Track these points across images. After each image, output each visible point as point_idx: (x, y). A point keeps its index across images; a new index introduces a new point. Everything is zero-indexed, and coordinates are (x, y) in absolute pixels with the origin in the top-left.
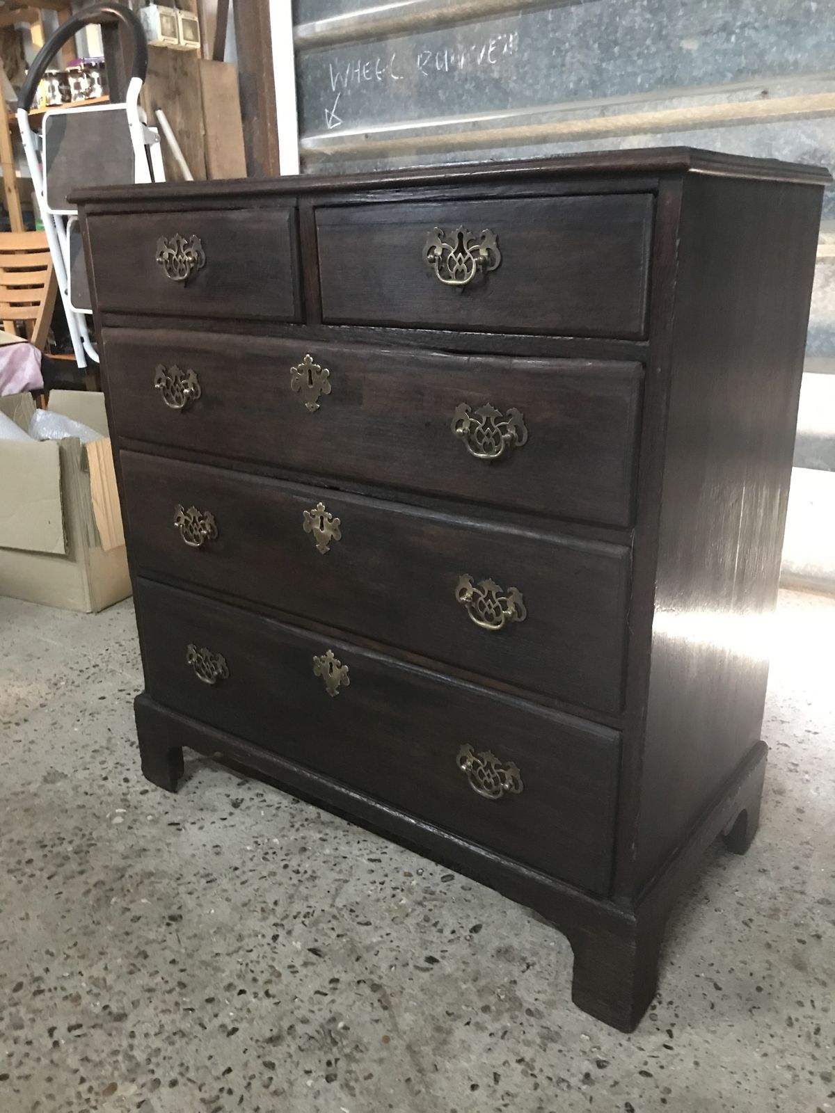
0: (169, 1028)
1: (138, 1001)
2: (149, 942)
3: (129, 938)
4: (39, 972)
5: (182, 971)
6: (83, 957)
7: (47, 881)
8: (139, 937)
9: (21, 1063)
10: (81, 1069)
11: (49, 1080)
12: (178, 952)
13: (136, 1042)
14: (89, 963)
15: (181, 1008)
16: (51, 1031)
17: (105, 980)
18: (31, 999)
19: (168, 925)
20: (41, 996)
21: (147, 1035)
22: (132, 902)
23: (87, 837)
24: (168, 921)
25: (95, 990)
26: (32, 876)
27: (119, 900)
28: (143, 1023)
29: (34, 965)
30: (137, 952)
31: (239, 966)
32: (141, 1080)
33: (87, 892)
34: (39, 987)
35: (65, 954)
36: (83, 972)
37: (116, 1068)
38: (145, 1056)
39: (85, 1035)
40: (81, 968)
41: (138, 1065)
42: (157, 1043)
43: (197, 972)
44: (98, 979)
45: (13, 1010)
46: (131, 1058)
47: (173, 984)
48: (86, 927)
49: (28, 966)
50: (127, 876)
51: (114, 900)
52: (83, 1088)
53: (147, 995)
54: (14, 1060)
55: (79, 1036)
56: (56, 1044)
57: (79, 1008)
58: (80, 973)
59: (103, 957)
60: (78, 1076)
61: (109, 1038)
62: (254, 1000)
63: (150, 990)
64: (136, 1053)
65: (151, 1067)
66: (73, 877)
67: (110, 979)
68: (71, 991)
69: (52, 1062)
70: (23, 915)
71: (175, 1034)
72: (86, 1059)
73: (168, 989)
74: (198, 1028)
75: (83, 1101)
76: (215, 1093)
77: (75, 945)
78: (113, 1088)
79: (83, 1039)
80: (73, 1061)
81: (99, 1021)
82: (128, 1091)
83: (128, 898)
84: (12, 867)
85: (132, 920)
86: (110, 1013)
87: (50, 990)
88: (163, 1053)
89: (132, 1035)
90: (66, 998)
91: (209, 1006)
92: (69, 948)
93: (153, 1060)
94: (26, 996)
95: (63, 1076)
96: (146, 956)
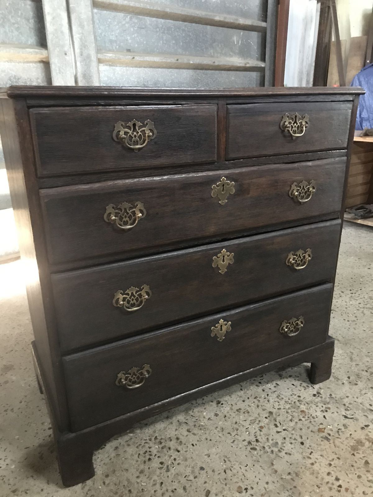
0: (277, 399)
1: (263, 409)
2: (231, 409)
3: (228, 415)
4: (246, 443)
5: (248, 398)
6: (237, 430)
7: (181, 452)
8: (228, 413)
9: (295, 439)
10: (295, 421)
11: (301, 429)
12: (238, 400)
13: (282, 408)
14: (241, 427)
15: (267, 397)
16: (278, 432)
17: (251, 420)
18: (261, 443)
19: (222, 404)
20: (260, 440)
21: (279, 405)
22: (204, 417)
23: (148, 441)
24: (220, 405)
25: (257, 422)
26: (175, 459)
27: (203, 422)
28: (274, 406)
29: (240, 446)
30: (237, 412)
31: (248, 383)
32: (299, 405)
33: (194, 434)
34: (254, 441)
35: (235, 436)
36: (247, 427)
37: (294, 412)
38: (289, 405)
39: (279, 422)
40: (244, 429)
41: (291, 407)
42: (282, 402)
43: (250, 394)
44: (251, 423)
45: (267, 448)
46: (289, 408)
47: (255, 400)
48: (218, 431)
49: (240, 448)
50: (186, 421)
51: (203, 424)
52: (303, 419)
53: (260, 407)
54: (293, 441)
55: (280, 424)
56: (284, 430)
57: (266, 426)
58: (247, 429)
59: (238, 423)
60: (298, 422)
61: (281, 415)
62: (264, 380)
63: (258, 406)
64: (287, 407)
65: (293, 403)
66: (181, 442)
67: (251, 418)
68: (257, 429)
69: (292, 430)
70: (206, 457)
71: (278, 398)
72: (291, 420)
73: (257, 401)
74: (275, 393)
75: (309, 419)
76: (302, 387)
77: (229, 433)
78: (303, 411)
79: (281, 423)
80: (292, 424)
81: (272, 419)
82: (303, 407)
83: (201, 419)
84: (163, 471)
85: (217, 416)
86: (269, 416)
87: (256, 437)
88: (287, 400)
89: (279, 409)
90: (261, 431)
91: (266, 391)
92: (231, 435)
93: (290, 402)
94: (259, 445)
95: (299, 425)
96: (240, 409)
